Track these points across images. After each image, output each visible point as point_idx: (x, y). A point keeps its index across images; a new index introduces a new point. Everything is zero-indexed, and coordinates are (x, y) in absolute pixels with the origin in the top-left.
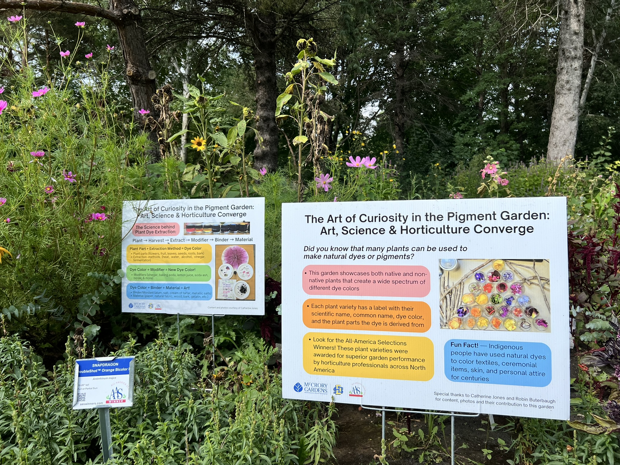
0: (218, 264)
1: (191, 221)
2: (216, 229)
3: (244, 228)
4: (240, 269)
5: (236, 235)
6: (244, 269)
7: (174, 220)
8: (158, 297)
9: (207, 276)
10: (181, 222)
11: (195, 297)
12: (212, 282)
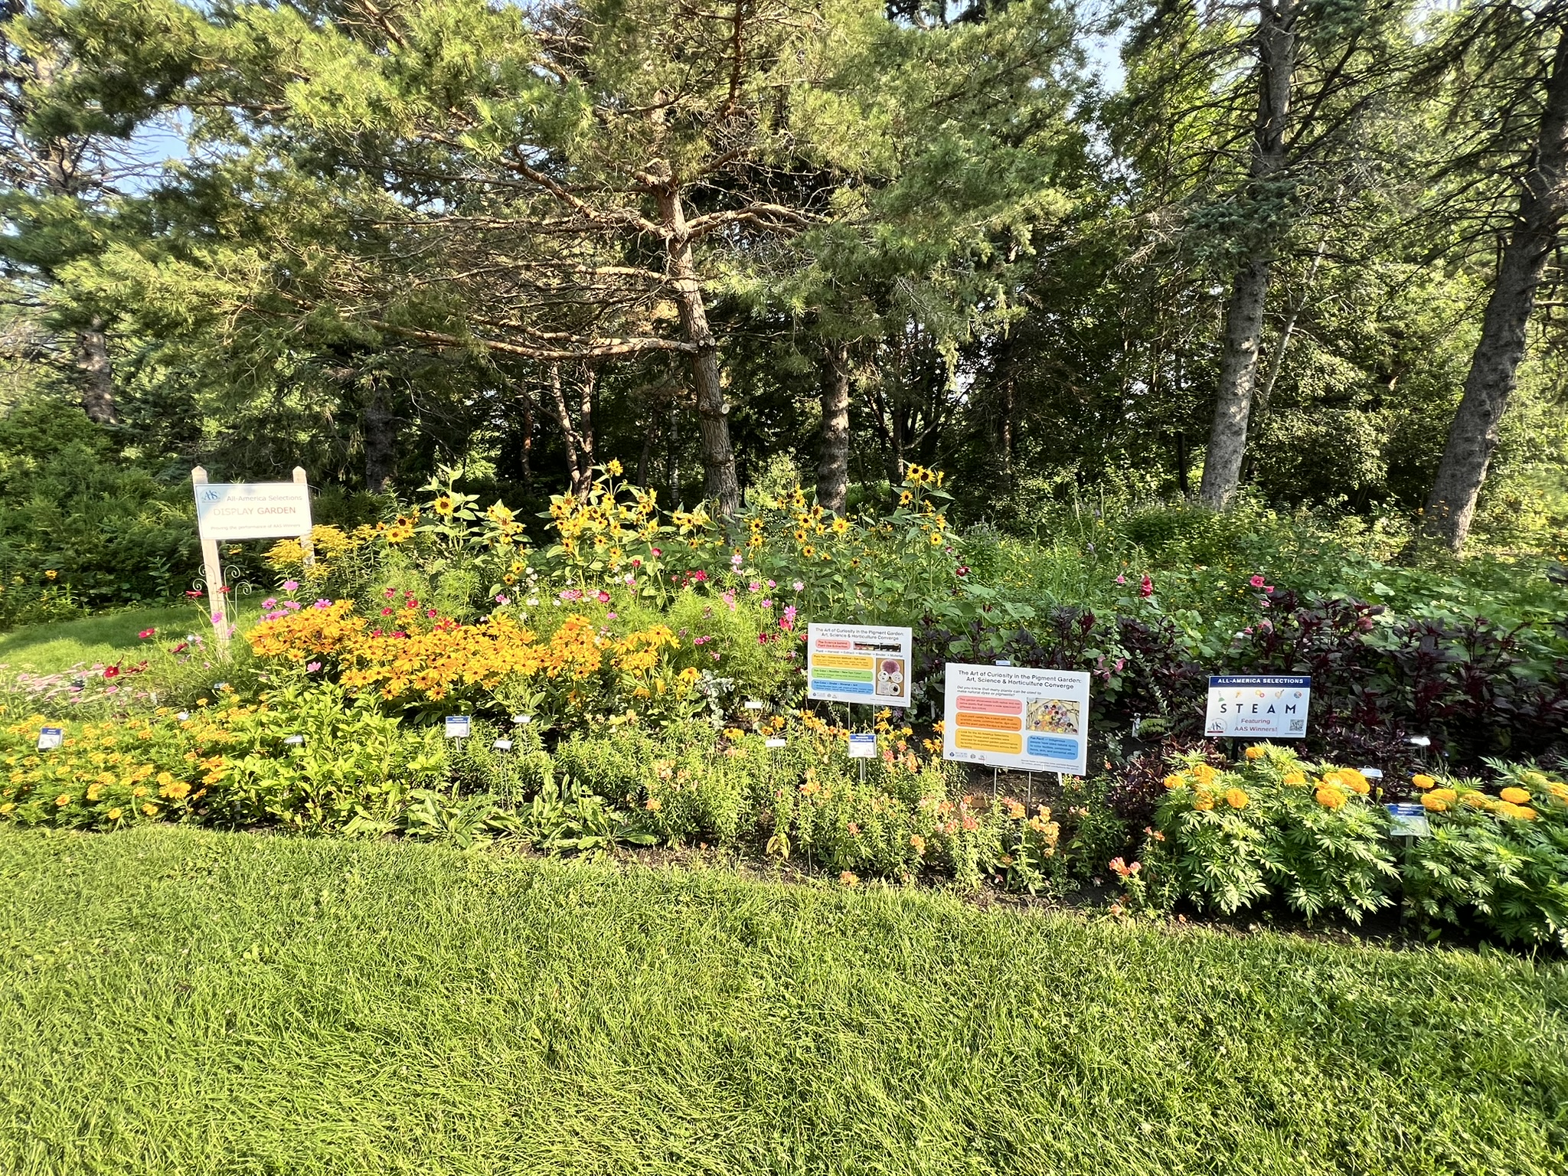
0: (878, 671)
1: (859, 640)
2: (876, 647)
3: (896, 648)
4: (893, 676)
5: (891, 653)
6: (896, 676)
7: (846, 639)
8: (835, 689)
9: (870, 678)
10: (852, 640)
11: (862, 691)
12: (873, 683)
